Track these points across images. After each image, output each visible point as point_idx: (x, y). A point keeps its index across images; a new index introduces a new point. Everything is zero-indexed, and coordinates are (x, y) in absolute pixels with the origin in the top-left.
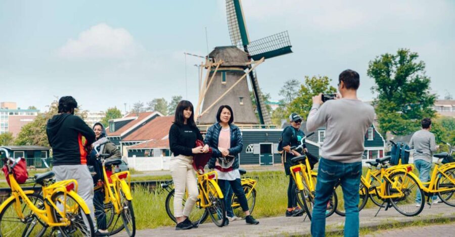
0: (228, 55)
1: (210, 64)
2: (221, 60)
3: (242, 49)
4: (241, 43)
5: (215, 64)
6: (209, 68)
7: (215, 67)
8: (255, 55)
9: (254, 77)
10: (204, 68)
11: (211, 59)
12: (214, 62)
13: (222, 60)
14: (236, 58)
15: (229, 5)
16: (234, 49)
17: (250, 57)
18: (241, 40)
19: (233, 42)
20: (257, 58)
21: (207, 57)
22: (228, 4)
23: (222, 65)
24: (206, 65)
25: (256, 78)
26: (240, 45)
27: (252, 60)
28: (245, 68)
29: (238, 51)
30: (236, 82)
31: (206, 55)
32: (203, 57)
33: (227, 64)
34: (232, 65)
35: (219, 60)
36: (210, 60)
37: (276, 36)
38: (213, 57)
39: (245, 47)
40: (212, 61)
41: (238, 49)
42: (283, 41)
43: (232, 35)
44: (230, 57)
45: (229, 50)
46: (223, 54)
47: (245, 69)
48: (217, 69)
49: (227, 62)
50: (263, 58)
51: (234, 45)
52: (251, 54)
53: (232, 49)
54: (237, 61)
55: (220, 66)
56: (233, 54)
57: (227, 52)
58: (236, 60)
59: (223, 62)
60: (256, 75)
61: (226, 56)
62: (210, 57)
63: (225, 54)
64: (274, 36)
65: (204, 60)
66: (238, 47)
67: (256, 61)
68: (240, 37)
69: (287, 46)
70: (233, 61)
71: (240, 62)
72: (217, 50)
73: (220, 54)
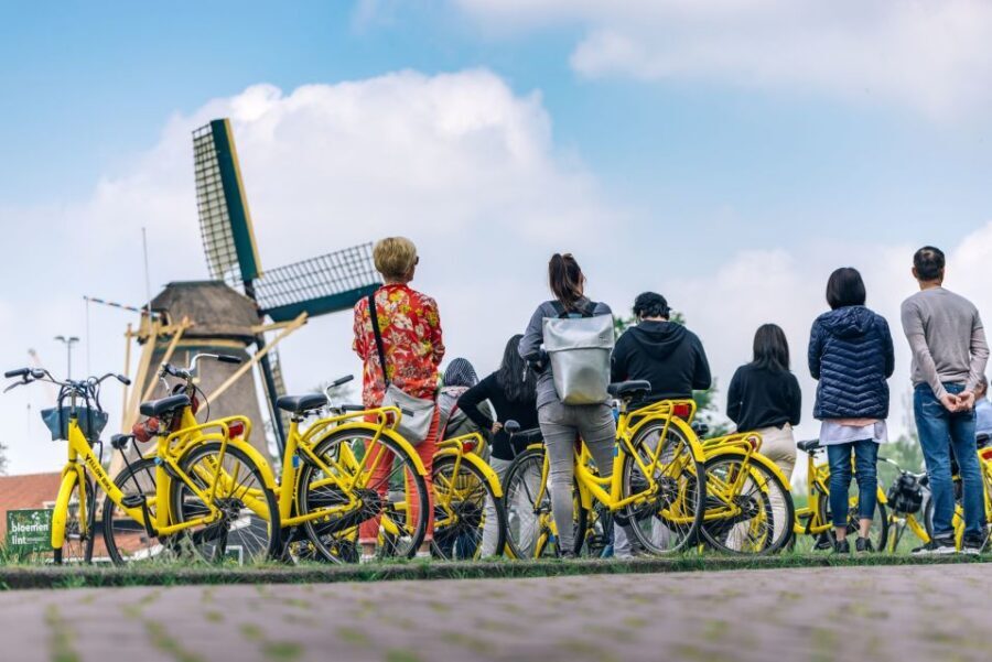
0: (203, 305)
1: (154, 329)
2: (185, 320)
3: (241, 289)
4: (238, 273)
5: (168, 330)
6: (151, 342)
7: (168, 337)
8: (277, 308)
9: (272, 366)
10: (134, 340)
11: (157, 315)
12: (165, 323)
13: (190, 319)
14: (225, 312)
15: (204, 170)
16: (220, 290)
17: (261, 313)
18: (237, 265)
19: (213, 271)
20: (284, 314)
21: (146, 308)
22: (200, 168)
23: (189, 332)
24: (141, 331)
25: (278, 368)
26: (234, 279)
27: (268, 320)
28: (247, 340)
29: (230, 295)
30: (227, 378)
31: (143, 305)
32: (134, 310)
33: (201, 330)
34: (217, 332)
35: (182, 318)
36: (154, 319)
37: (340, 256)
38: (162, 311)
39: (248, 283)
40: (159, 323)
41: (229, 291)
42: (361, 271)
43: (213, 252)
44: (210, 310)
45: (206, 292)
46: (191, 304)
47: (248, 344)
48: (175, 343)
49: (203, 323)
50: (304, 314)
51: (215, 278)
52: (264, 304)
53: (214, 288)
54: (229, 323)
55: (185, 336)
56: (219, 302)
57: (202, 298)
58: (227, 318)
59: (193, 323)
60: (278, 362)
61: (200, 309)
62: (154, 310)
63: (197, 303)
64: (333, 257)
65: (136, 321)
66: (230, 283)
67: (280, 324)
68: (234, 257)
69: (371, 282)
70: (218, 322)
71: (239, 325)
72: (173, 292)
73: (182, 302)
